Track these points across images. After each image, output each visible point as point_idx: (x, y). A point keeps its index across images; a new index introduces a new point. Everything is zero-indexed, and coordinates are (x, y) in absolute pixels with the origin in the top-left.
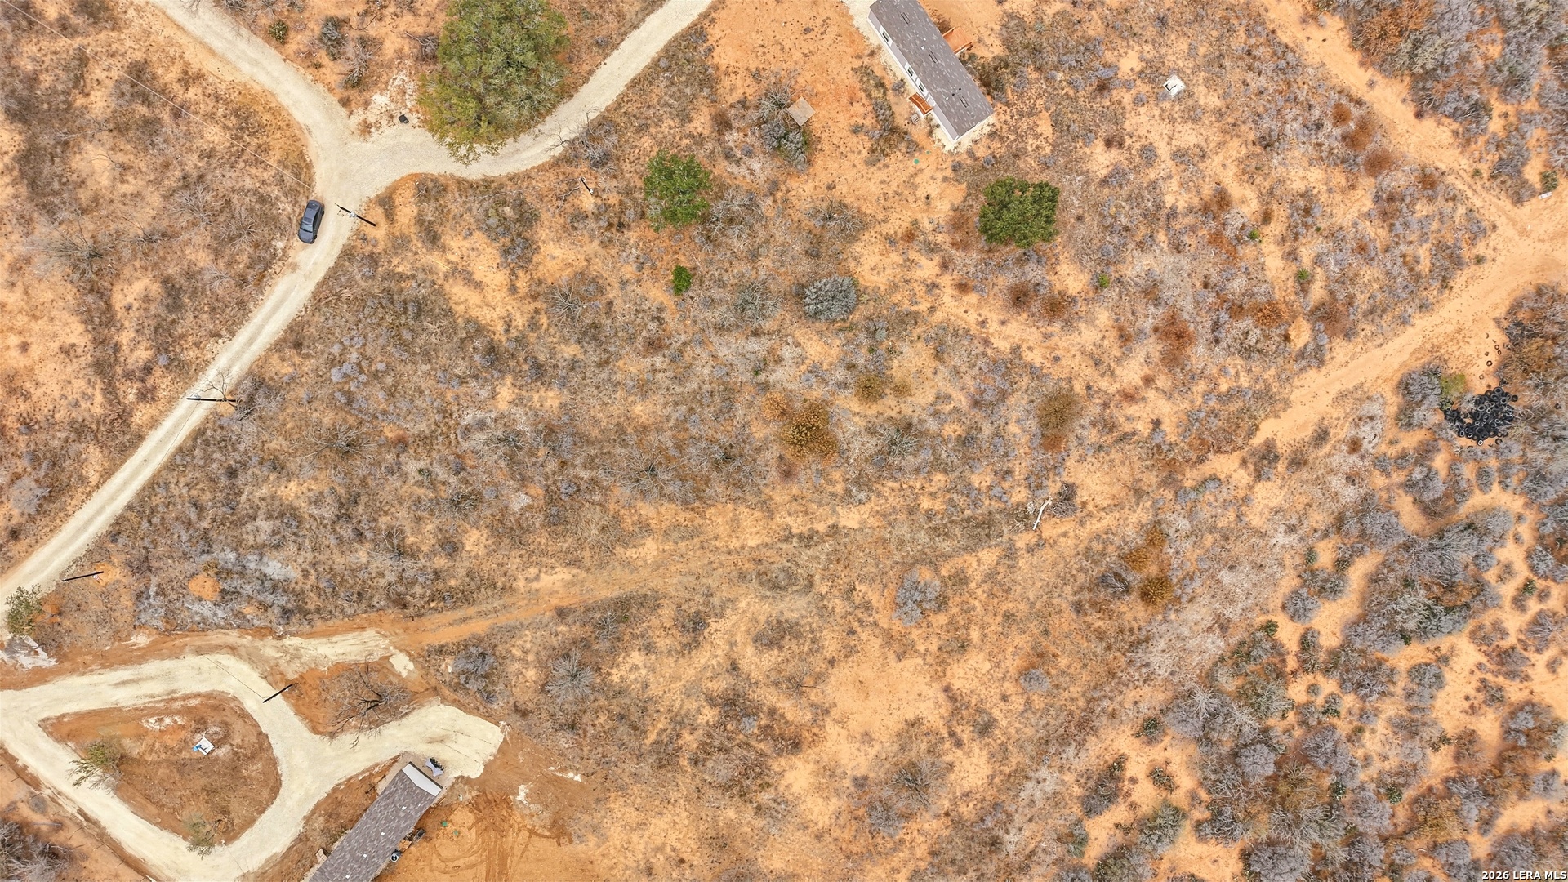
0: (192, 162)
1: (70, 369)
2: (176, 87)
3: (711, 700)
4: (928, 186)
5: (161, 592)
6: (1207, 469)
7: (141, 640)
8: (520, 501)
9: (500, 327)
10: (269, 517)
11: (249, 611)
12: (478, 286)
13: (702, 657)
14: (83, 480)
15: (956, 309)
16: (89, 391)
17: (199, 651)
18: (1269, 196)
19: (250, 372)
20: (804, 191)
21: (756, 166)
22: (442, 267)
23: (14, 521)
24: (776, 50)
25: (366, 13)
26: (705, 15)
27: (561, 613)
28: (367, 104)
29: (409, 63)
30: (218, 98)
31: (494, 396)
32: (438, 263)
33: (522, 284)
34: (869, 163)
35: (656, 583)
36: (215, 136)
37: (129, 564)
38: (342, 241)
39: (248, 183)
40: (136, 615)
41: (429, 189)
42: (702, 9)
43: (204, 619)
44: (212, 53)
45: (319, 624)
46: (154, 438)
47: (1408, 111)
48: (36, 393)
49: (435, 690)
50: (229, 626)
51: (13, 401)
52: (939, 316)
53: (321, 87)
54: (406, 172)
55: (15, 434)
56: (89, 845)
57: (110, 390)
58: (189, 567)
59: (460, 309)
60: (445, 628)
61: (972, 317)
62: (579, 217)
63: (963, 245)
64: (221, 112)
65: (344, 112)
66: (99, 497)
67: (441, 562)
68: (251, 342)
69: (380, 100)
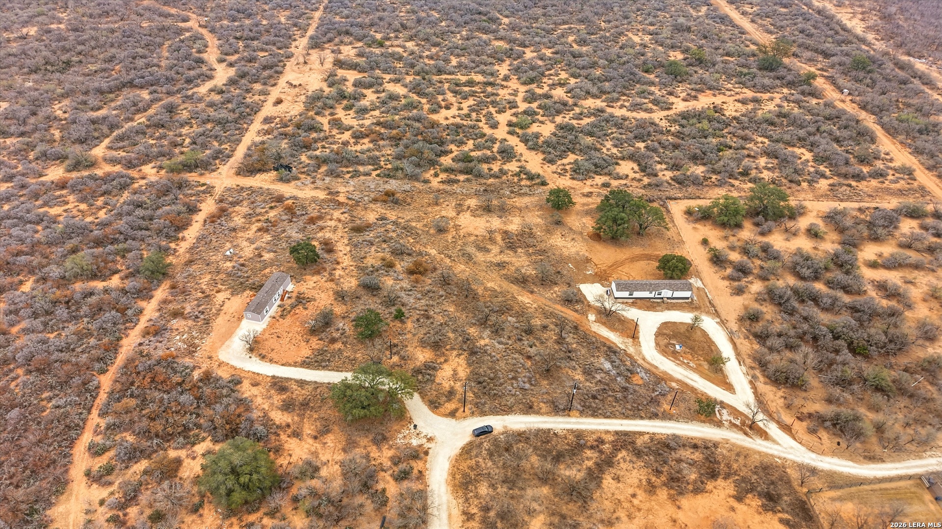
0: (502, 490)
1: (622, 473)
2: (477, 519)
3: (516, 252)
4: (311, 284)
5: (654, 390)
6: (346, 201)
7: (674, 384)
8: (512, 319)
9: (462, 357)
10: (594, 377)
11: (628, 363)
12: (454, 371)
13: (506, 259)
14: (652, 439)
15: (346, 261)
16: (621, 460)
17: (656, 367)
18: (250, 223)
19: (556, 415)
20: (339, 309)
21: (341, 325)
22: (459, 384)
23: (692, 450)
24: (293, 341)
25: (383, 470)
26: (295, 366)
27: (532, 292)
28: (421, 446)
29: (391, 443)
30: (467, 500)
31: (486, 345)
32: (458, 386)
33: (442, 360)
34: (315, 300)
35: (498, 278)
36: (484, 489)
37: (658, 405)
38: (479, 418)
39: (490, 464)
40: (669, 392)
41: (434, 405)
42: (293, 369)
43: (646, 373)
44: (450, 516)
45: (608, 343)
46: (612, 428)
47: (200, 213)
48: (644, 478)
49: (589, 306)
50: (639, 365)
51: (656, 484)
52: (352, 263)
53: (428, 466)
54: (435, 416)
55: (665, 473)
56: (745, 357)
57: (613, 454)
58: (637, 388)
59: (468, 370)
60: (569, 314)
61: (346, 257)
62: (403, 358)
63: (325, 269)
64: (471, 494)
65: (430, 451)
66: (651, 430)
67: (552, 327)
68: (545, 422)
69: (415, 442)
